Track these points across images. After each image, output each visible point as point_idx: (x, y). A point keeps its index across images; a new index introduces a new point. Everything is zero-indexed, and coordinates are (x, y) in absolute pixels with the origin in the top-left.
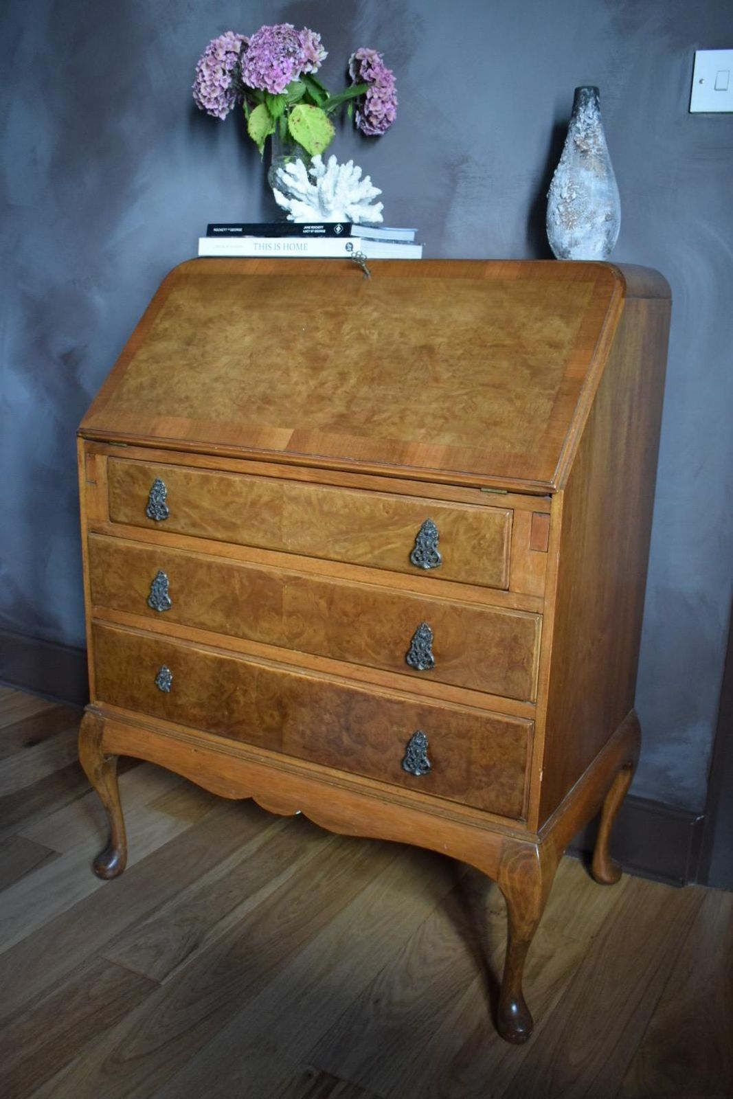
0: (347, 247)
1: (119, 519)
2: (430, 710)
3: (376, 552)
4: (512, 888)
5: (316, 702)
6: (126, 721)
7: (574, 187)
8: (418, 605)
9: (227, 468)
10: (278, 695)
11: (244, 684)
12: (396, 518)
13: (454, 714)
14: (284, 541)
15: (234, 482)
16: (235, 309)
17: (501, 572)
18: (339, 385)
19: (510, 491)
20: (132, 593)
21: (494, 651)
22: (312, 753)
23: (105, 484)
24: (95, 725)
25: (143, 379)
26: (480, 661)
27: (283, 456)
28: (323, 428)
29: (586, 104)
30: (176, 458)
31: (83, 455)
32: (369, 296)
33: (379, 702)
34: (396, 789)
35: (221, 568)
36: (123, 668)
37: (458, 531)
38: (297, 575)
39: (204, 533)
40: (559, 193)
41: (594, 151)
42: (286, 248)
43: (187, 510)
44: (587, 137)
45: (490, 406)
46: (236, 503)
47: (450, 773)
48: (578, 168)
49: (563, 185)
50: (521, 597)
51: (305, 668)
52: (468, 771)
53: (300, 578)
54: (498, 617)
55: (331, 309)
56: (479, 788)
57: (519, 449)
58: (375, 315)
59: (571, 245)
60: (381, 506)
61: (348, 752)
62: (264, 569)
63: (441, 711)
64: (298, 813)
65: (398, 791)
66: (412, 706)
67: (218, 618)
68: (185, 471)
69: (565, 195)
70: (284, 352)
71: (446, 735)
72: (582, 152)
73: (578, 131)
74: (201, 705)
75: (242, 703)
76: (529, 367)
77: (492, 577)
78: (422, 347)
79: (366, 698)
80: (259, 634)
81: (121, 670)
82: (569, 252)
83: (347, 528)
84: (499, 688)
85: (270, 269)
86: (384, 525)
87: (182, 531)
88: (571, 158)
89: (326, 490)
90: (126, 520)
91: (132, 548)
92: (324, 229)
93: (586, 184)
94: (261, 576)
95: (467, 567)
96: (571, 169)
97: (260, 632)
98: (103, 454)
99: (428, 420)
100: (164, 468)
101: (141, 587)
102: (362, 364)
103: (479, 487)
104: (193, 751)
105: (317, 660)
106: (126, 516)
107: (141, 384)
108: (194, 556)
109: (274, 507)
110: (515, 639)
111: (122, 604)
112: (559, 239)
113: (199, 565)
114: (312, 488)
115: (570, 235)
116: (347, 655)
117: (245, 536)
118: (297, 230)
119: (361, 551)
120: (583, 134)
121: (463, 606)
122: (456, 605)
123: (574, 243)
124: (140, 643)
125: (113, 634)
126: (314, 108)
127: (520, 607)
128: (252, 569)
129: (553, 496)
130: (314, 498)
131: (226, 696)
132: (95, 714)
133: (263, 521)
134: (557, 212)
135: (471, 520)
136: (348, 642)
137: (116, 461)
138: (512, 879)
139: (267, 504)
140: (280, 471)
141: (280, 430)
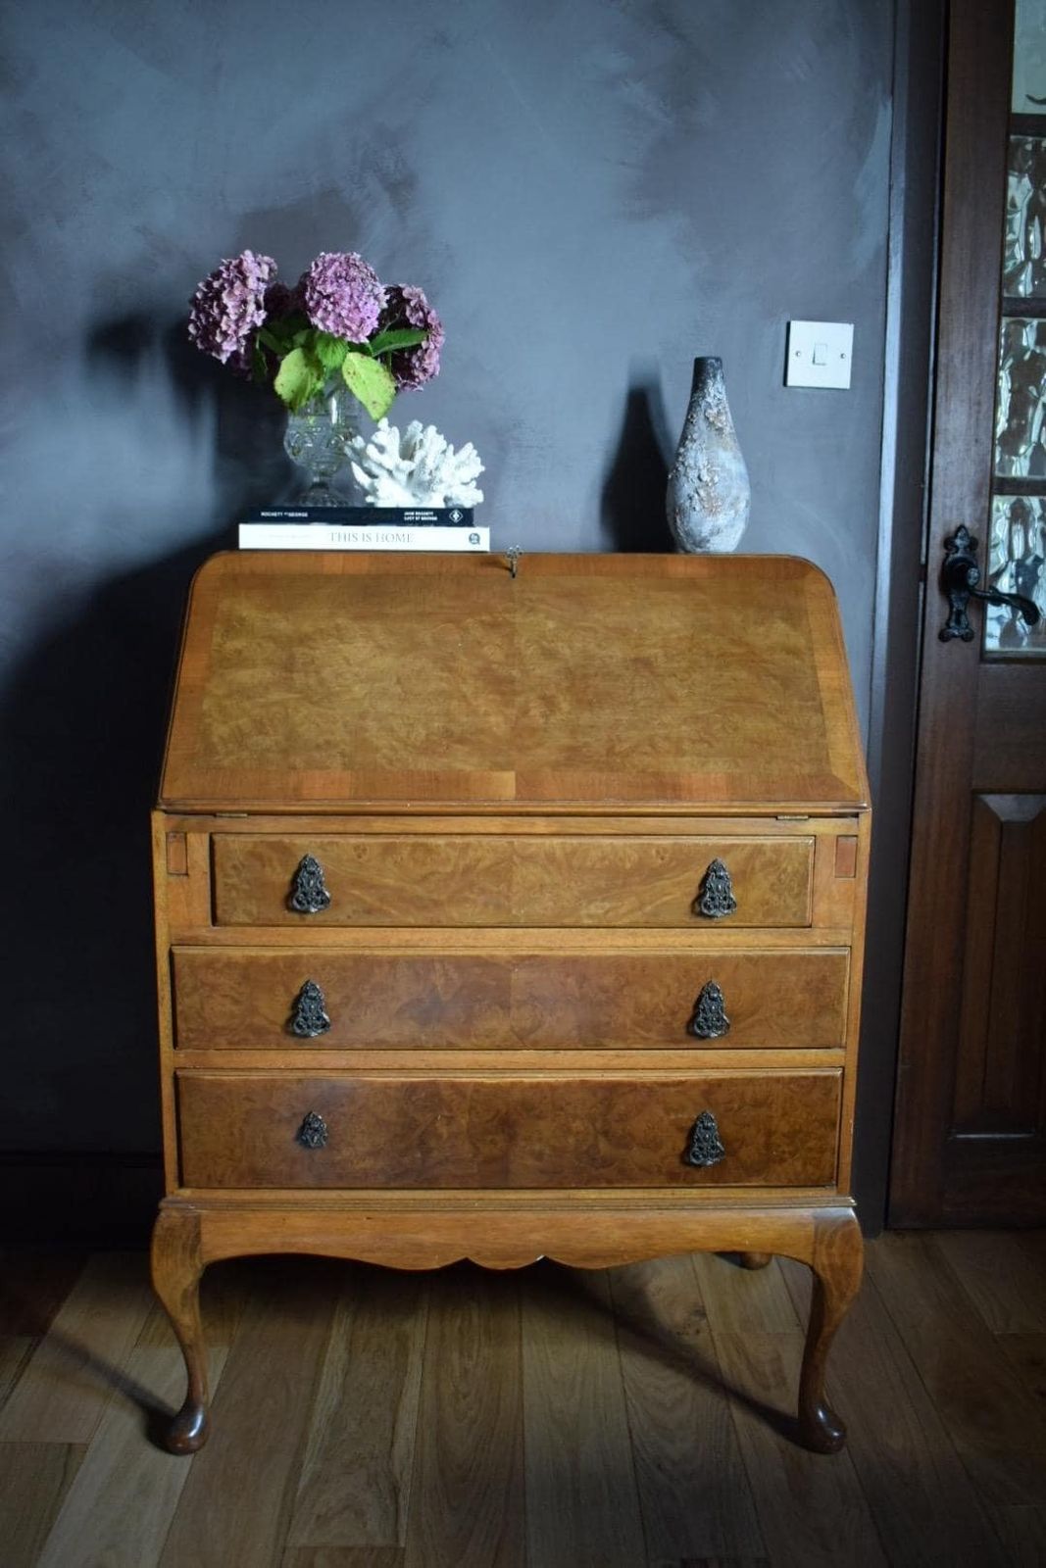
0: (470, 539)
1: (234, 919)
2: (720, 1083)
3: (649, 908)
4: (831, 1266)
5: (562, 1109)
6: (242, 1206)
7: (714, 469)
8: (704, 963)
9: (422, 829)
10: (504, 1111)
11: (451, 1110)
12: (674, 864)
13: (750, 1081)
14: (514, 912)
15: (438, 846)
16: (340, 621)
17: (806, 908)
18: (548, 713)
19: (811, 816)
20: (258, 1021)
21: (799, 997)
22: (556, 1177)
23: (206, 873)
24: (183, 1225)
25: (240, 722)
26: (781, 1013)
27: (512, 806)
28: (556, 766)
29: (715, 376)
30: (335, 825)
31: (163, 838)
32: (531, 600)
33: (650, 1089)
34: (669, 1191)
35: (411, 962)
36: (236, 1131)
37: (753, 869)
38: (531, 953)
39: (387, 921)
40: (696, 476)
41: (727, 430)
42: (380, 539)
43: (356, 892)
44: (719, 413)
45: (753, 725)
46: (439, 873)
47: (744, 1153)
48: (715, 448)
49: (702, 467)
50: (827, 931)
51: (541, 1069)
52: (768, 1146)
53: (537, 956)
54: (803, 958)
55: (486, 618)
56: (782, 1161)
57: (807, 769)
58: (551, 625)
59: (712, 534)
60: (654, 852)
61: (607, 1163)
62: (483, 953)
63: (732, 1081)
64: (538, 1259)
65: (673, 1194)
66: (695, 1084)
67: (409, 1029)
68: (353, 840)
69: (706, 478)
70: (445, 675)
71: (740, 1108)
72: (717, 430)
73: (709, 405)
74: (375, 1153)
75: (445, 1136)
76: (775, 677)
77: (795, 914)
78: (636, 660)
79: (632, 1087)
80: (474, 1040)
81: (232, 1134)
82: (708, 541)
83: (607, 885)
84: (806, 1038)
85: (365, 566)
86: (657, 874)
87: (350, 922)
88: (705, 436)
89: (575, 841)
90: (247, 920)
91: (257, 957)
92: (434, 515)
93: (727, 465)
94: (478, 961)
95: (766, 907)
96: (706, 449)
97: (476, 1036)
98: (201, 831)
99: (686, 746)
100: (319, 840)
101: (275, 1008)
102: (565, 684)
103: (775, 816)
104: (365, 1219)
105: (558, 1055)
106: (249, 914)
107: (238, 727)
108: (367, 952)
109: (501, 870)
110: (824, 979)
111: (236, 1039)
112: (696, 526)
113: (374, 963)
114: (556, 841)
115: (712, 523)
116: (606, 1041)
117: (455, 914)
118: (394, 516)
119: (622, 911)
120: (715, 410)
121: (760, 953)
122: (750, 954)
123: (717, 531)
124: (270, 1087)
125: (221, 1084)
126: (365, 357)
127: (825, 942)
128: (463, 956)
129: (860, 816)
130: (559, 853)
131: (418, 1132)
132: (178, 1209)
133: (483, 891)
134: (696, 496)
135: (769, 854)
136: (608, 1024)
137: (230, 838)
138: (829, 1255)
139: (488, 869)
140: (505, 825)
141: (496, 774)
